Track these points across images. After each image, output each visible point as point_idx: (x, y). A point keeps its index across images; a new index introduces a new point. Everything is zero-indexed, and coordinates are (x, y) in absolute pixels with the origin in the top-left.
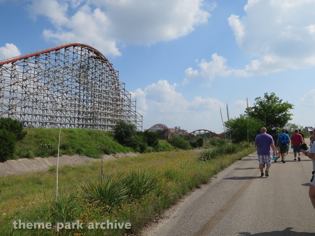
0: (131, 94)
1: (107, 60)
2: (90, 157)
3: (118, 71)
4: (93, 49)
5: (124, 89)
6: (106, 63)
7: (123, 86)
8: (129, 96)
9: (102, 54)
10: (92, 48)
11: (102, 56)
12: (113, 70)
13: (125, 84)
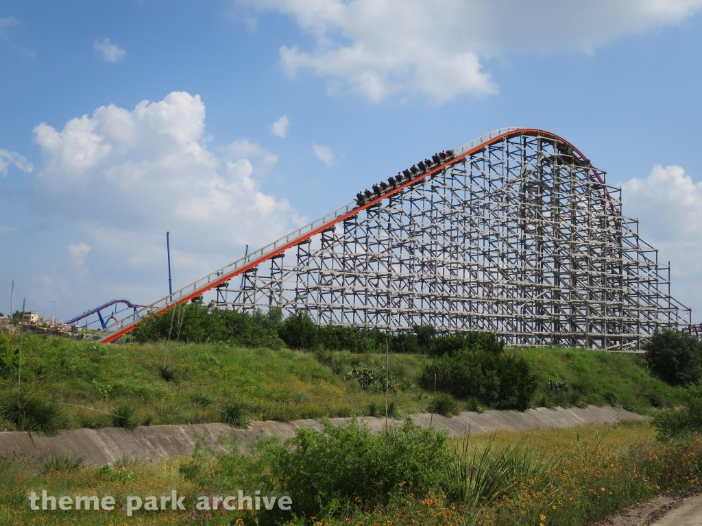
0: (657, 251)
1: (587, 162)
2: (631, 411)
3: (620, 190)
4: (555, 137)
5: (637, 237)
6: (587, 171)
7: (633, 227)
8: (651, 256)
9: (574, 148)
10: (550, 137)
11: (574, 152)
12: (604, 187)
13: (637, 222)
